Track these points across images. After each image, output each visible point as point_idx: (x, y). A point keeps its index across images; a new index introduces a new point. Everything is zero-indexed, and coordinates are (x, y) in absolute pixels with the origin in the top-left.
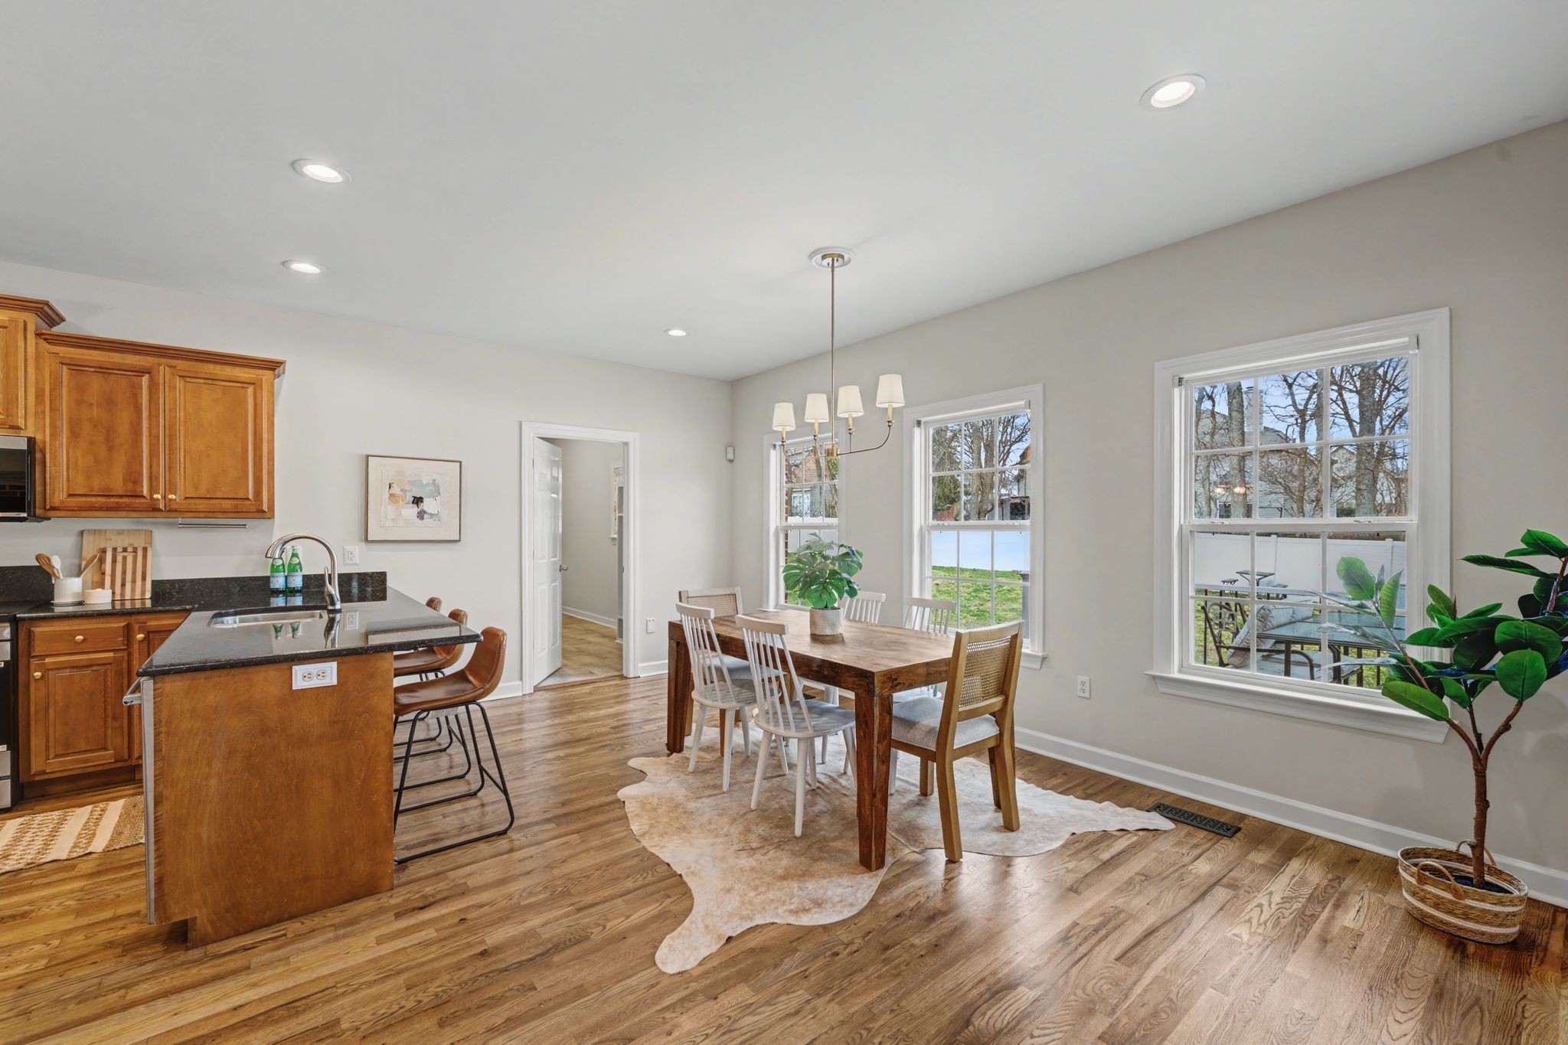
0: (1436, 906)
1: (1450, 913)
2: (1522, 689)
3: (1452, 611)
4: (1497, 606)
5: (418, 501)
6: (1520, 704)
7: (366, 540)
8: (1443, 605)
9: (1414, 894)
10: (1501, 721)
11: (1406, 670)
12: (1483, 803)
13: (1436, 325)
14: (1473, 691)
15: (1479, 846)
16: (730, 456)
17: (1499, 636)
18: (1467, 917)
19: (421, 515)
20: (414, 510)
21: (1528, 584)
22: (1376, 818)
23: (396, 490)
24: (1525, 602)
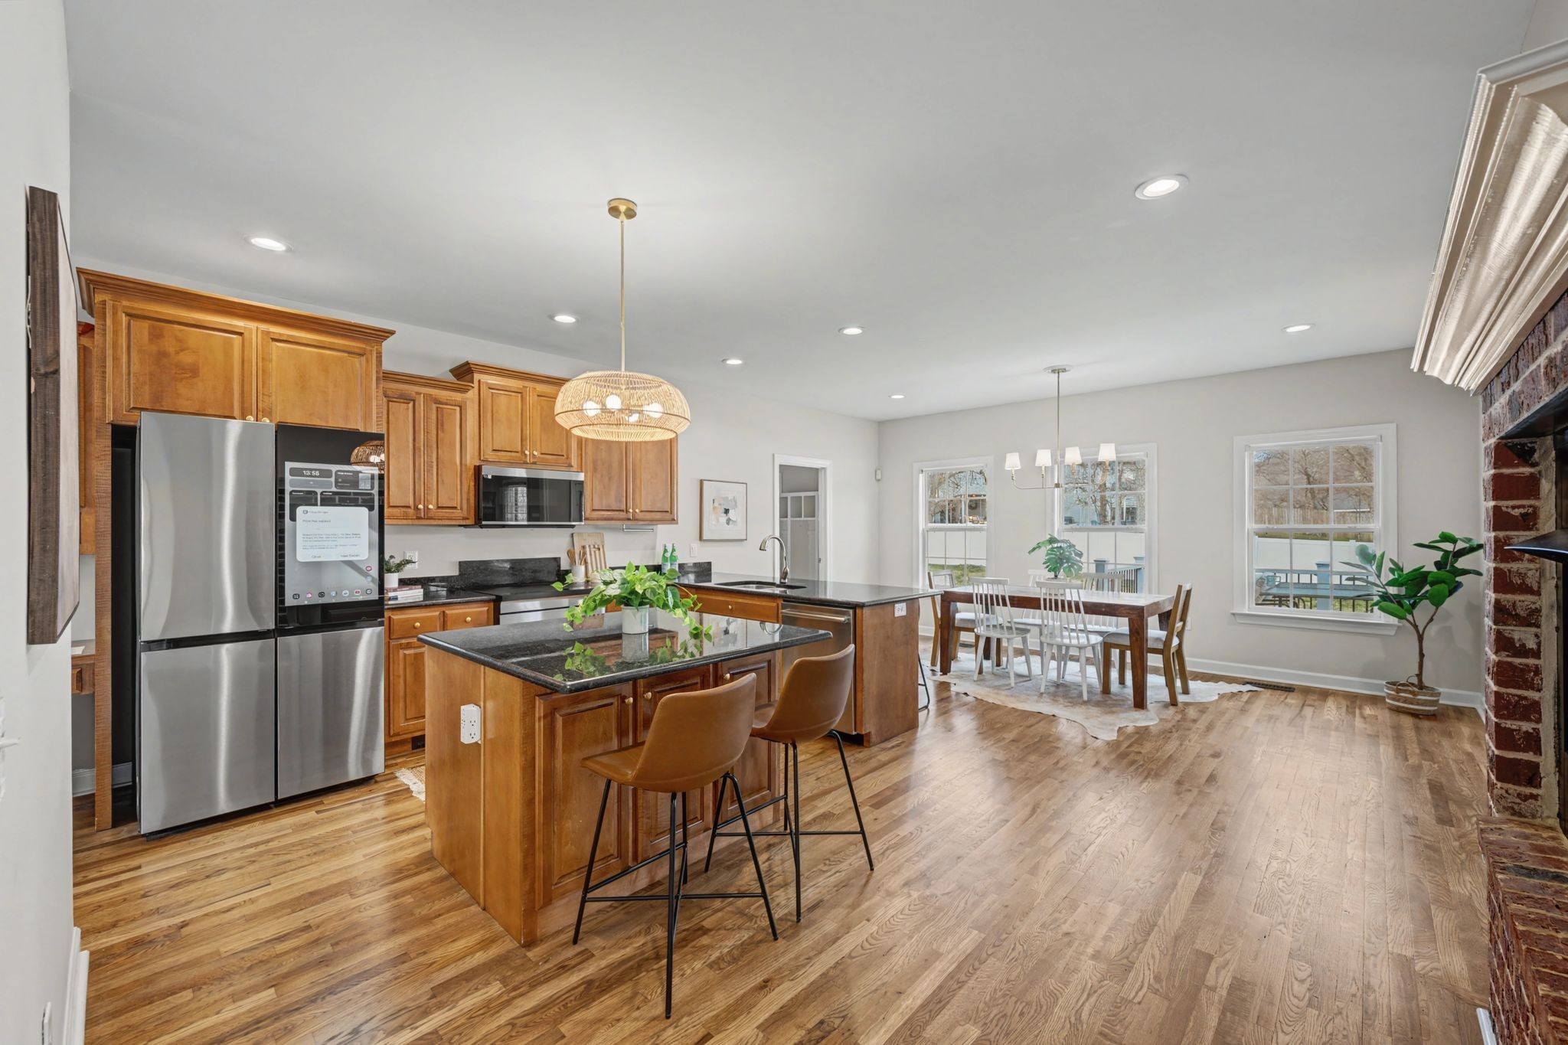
0: (1405, 702)
1: (1412, 704)
2: (1437, 602)
3: (1402, 570)
4: (1423, 567)
5: (727, 511)
6: (1437, 609)
7: (701, 538)
8: (1397, 568)
9: (1393, 699)
10: (1429, 617)
11: (1385, 597)
12: (1422, 655)
13: (1390, 431)
14: (1414, 606)
15: (1419, 676)
16: (879, 477)
17: (1429, 579)
18: (1418, 704)
19: (728, 521)
20: (723, 519)
21: (1438, 556)
22: (1362, 676)
23: (716, 504)
24: (1437, 564)
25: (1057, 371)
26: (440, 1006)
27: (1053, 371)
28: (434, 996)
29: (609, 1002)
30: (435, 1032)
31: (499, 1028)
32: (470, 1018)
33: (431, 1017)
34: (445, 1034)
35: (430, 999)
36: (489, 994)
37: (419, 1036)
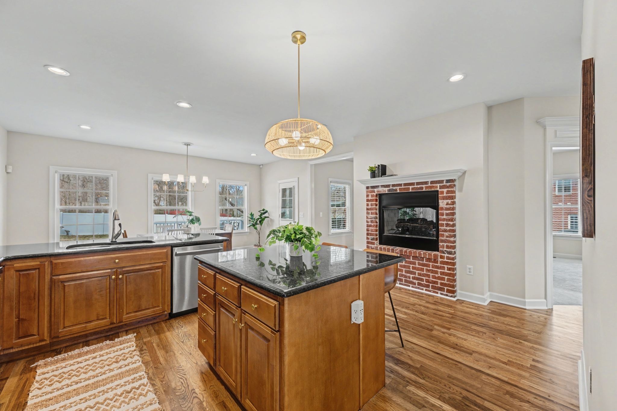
25: (188, 145)
26: (428, 402)
27: (185, 144)
28: (424, 406)
29: (403, 359)
30: (439, 399)
31: (427, 381)
32: (427, 390)
33: (434, 403)
34: (438, 395)
35: (426, 407)
36: (414, 389)
37: (443, 403)
